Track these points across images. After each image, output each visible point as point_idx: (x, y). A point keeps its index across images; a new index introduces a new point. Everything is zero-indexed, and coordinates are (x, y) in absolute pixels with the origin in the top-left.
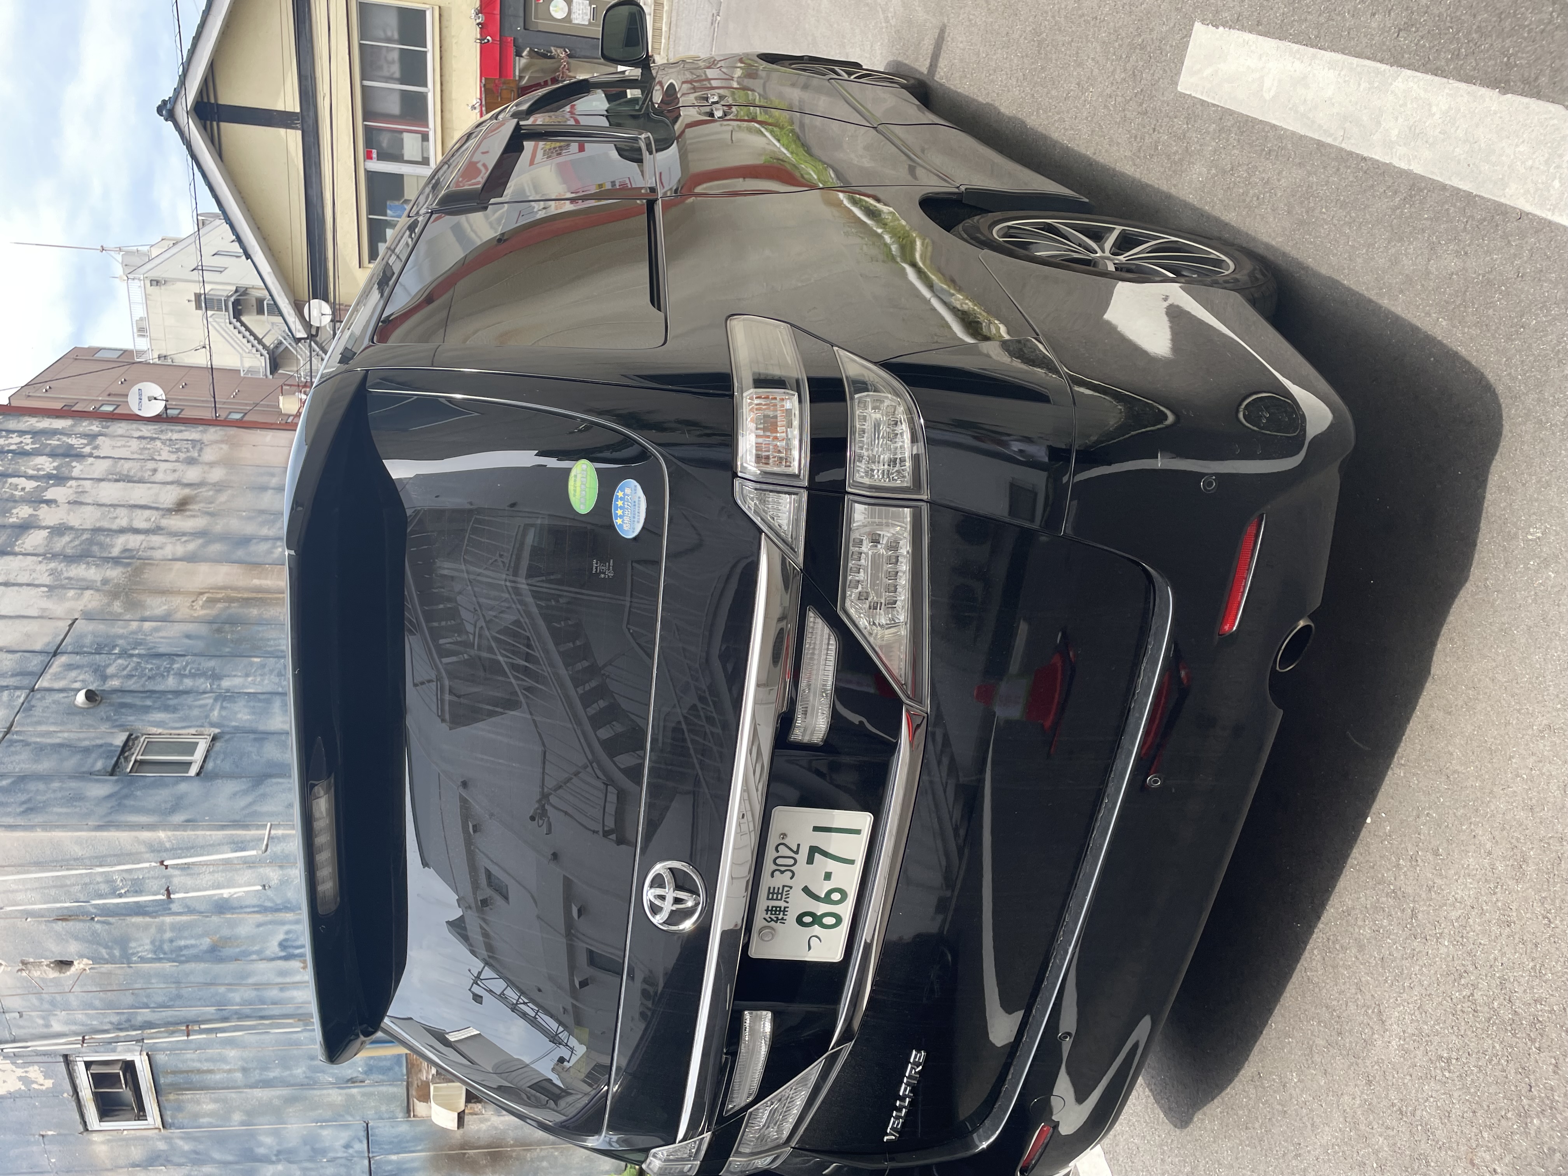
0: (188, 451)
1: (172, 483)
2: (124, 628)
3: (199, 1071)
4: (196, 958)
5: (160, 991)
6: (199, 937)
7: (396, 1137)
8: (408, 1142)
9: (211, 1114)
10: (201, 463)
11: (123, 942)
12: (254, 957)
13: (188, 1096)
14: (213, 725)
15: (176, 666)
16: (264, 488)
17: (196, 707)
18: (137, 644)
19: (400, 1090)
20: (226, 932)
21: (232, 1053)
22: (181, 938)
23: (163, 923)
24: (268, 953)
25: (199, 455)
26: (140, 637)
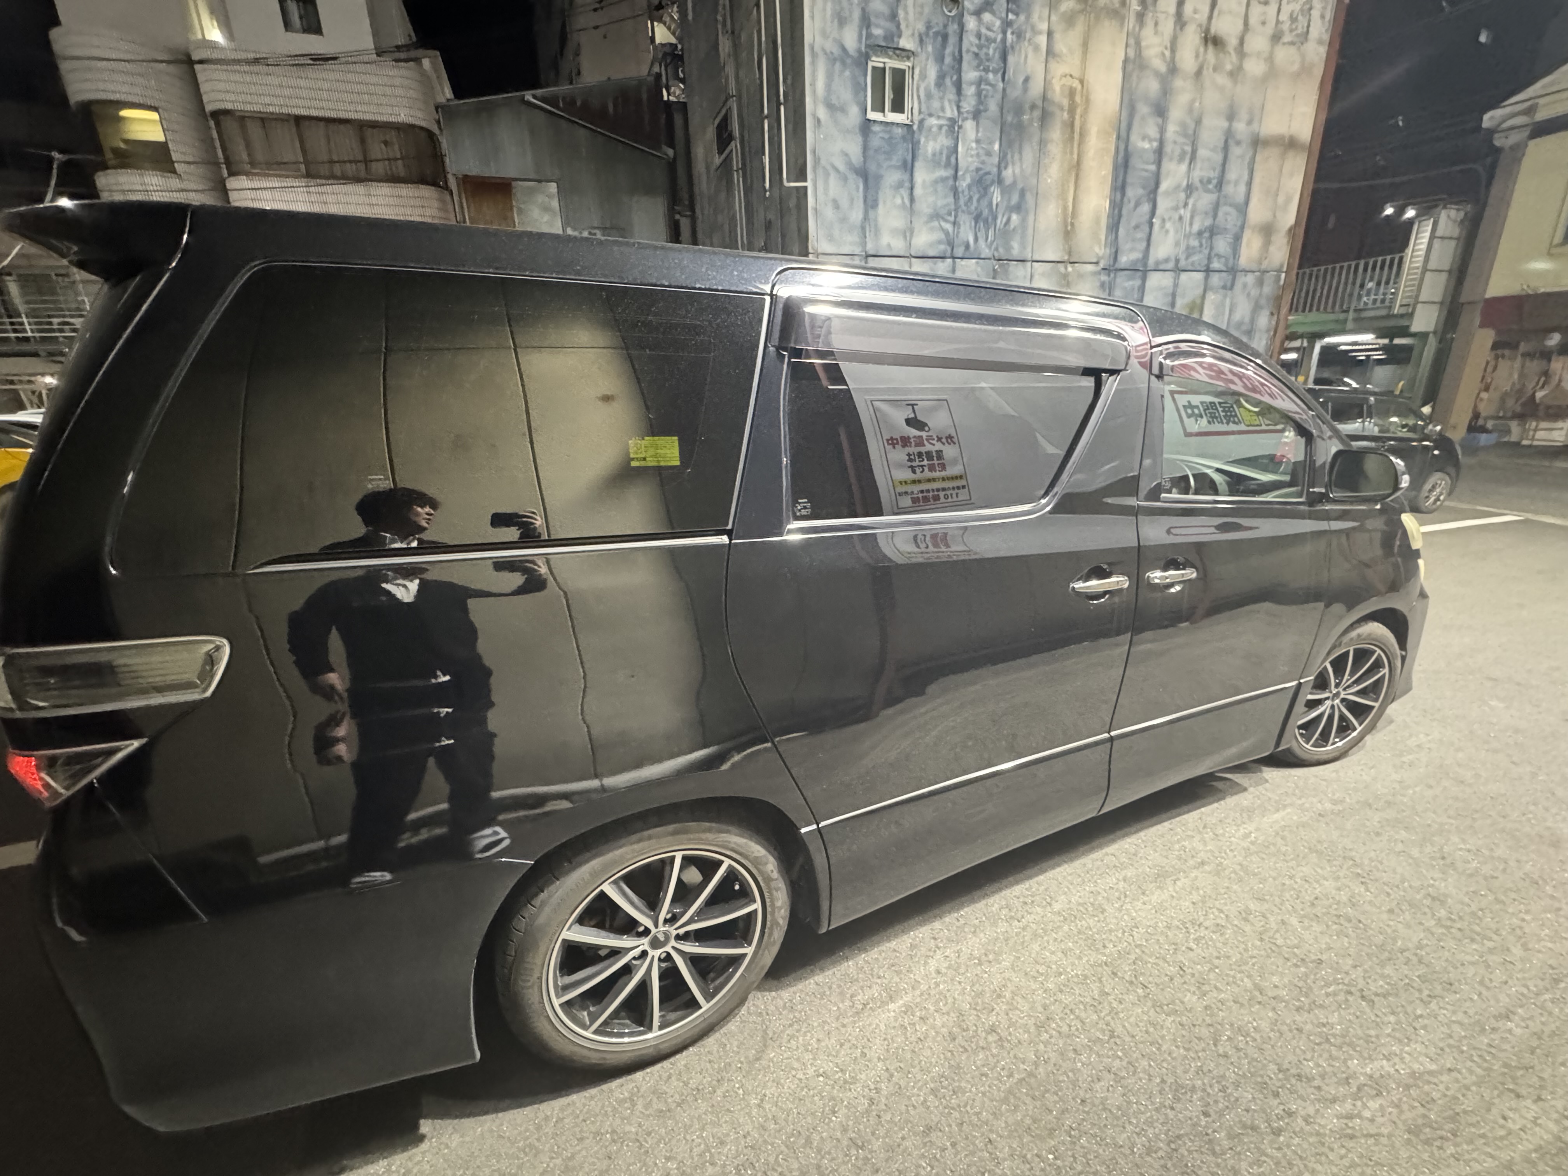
0: (1291, 31)
1: (1246, 23)
2: (1040, 17)
10: (1272, 46)
14: (921, 122)
15: (991, 76)
16: (1231, 116)
17: (942, 103)
18: (1019, 35)
25: (1284, 44)
26: (1028, 36)
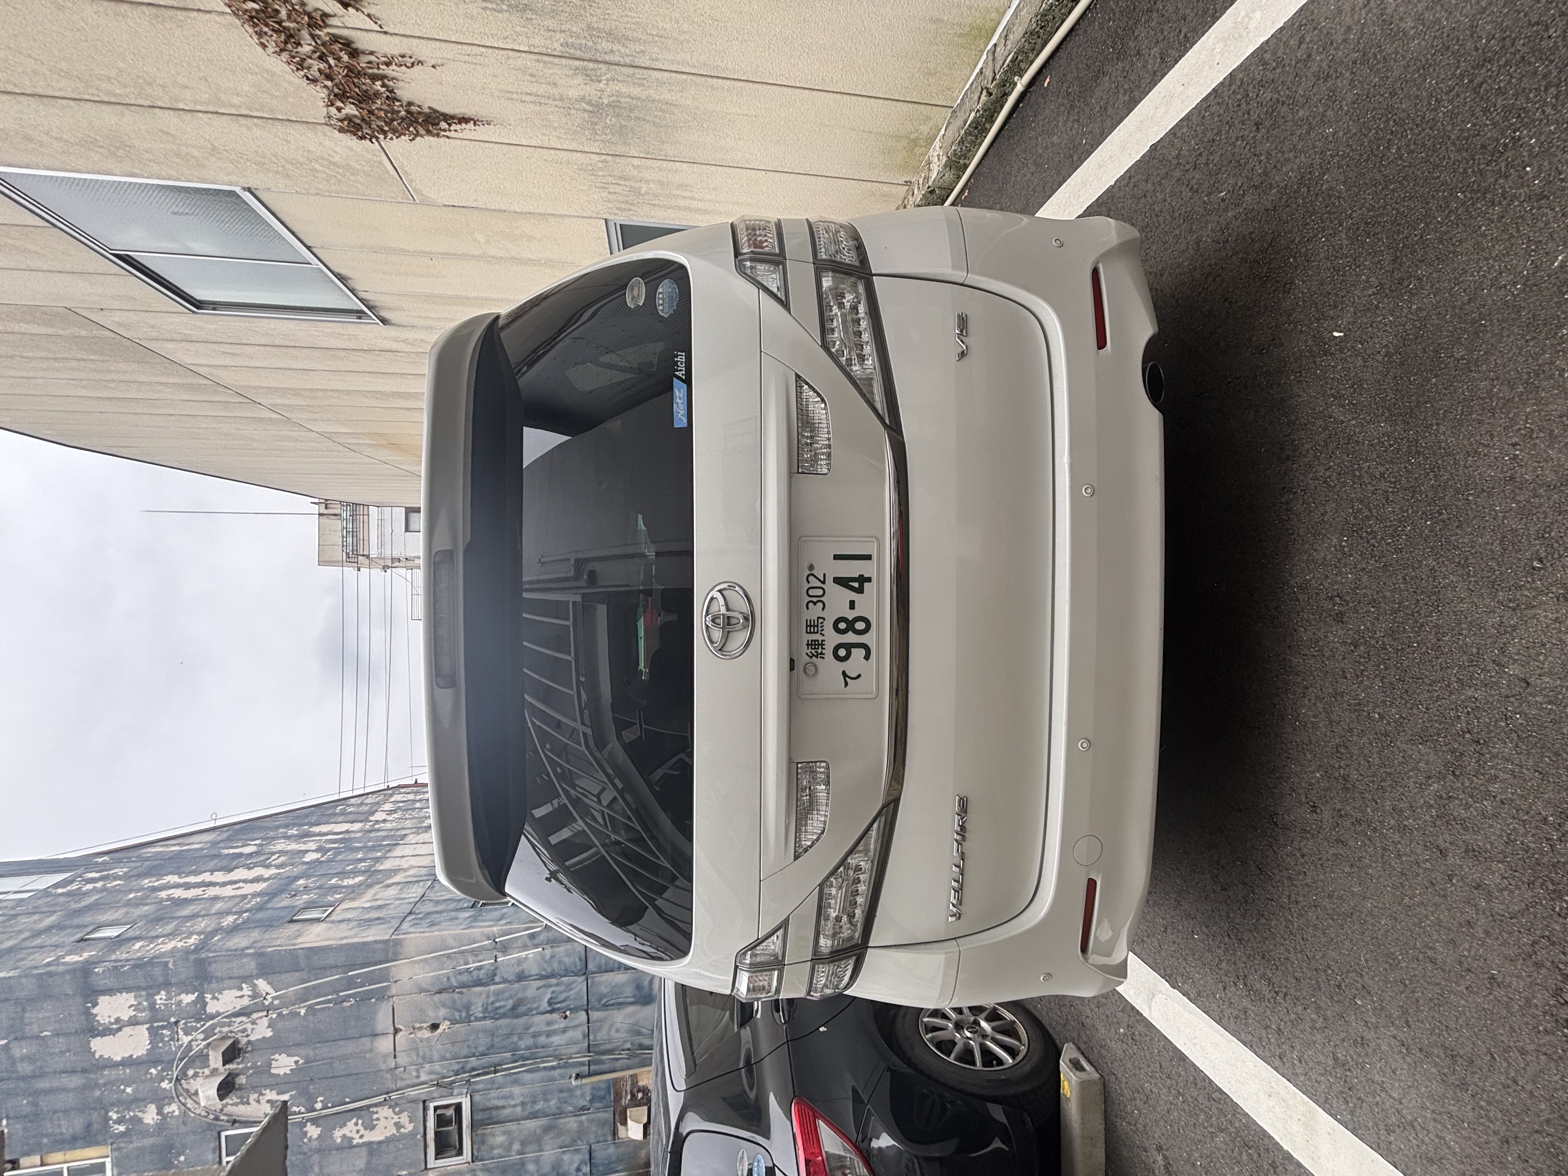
3: (498, 1108)
4: (504, 1016)
5: (483, 1042)
6: (507, 999)
7: (607, 1159)
8: (613, 1163)
9: (500, 1146)
11: (467, 1007)
12: (535, 1012)
13: (489, 1130)
19: (608, 1115)
20: (520, 995)
21: (517, 1090)
22: (498, 1001)
23: (489, 990)
24: (542, 1009)
